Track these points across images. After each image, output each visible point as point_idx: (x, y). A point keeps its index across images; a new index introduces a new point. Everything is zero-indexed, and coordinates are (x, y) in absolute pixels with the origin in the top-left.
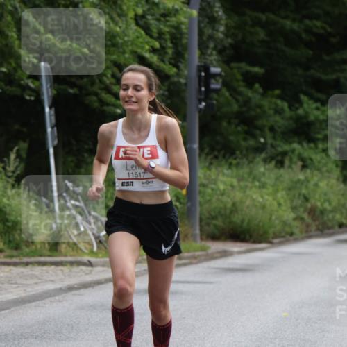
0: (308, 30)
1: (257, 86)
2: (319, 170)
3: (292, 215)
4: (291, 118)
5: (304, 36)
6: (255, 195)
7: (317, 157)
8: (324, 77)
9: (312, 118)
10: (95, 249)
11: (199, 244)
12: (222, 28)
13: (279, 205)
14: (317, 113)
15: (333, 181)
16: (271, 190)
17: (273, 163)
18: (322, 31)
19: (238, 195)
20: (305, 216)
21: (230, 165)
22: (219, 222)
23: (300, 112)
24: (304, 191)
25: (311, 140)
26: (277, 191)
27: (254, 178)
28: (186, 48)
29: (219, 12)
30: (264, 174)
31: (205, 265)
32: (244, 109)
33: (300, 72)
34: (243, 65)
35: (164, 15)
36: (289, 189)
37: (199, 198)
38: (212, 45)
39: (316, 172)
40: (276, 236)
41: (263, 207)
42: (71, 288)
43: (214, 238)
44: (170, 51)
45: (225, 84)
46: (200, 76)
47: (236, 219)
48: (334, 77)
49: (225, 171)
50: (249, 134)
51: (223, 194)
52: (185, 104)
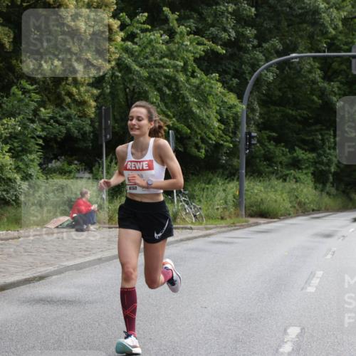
0: (300, 115)
1: (272, 142)
2: (304, 183)
3: (290, 205)
4: (290, 158)
5: (299, 118)
6: (272, 195)
7: (302, 177)
8: (307, 138)
9: (300, 158)
10: (194, 221)
11: (244, 219)
12: (258, 114)
13: (284, 200)
14: (303, 155)
15: (310, 189)
16: (280, 193)
17: (281, 180)
18: (306, 116)
19: (264, 196)
20: (296, 205)
21: (260, 181)
22: (254, 209)
23: (295, 155)
24: (296, 193)
25: (299, 169)
26: (283, 193)
27: (272, 187)
28: (240, 124)
29: (256, 106)
30: (277, 185)
31: (247, 229)
32: (267, 153)
33: (295, 135)
34: (267, 132)
35: (230, 108)
36: (289, 192)
37: (244, 197)
38: (252, 122)
39: (302, 185)
40: (282, 215)
41: (276, 201)
42: (182, 240)
43: (251, 216)
44: (232, 125)
45: (258, 141)
46: (246, 137)
47: (263, 207)
48: (311, 138)
49: (258, 184)
50: (269, 165)
51: (256, 195)
52: (239, 151)
